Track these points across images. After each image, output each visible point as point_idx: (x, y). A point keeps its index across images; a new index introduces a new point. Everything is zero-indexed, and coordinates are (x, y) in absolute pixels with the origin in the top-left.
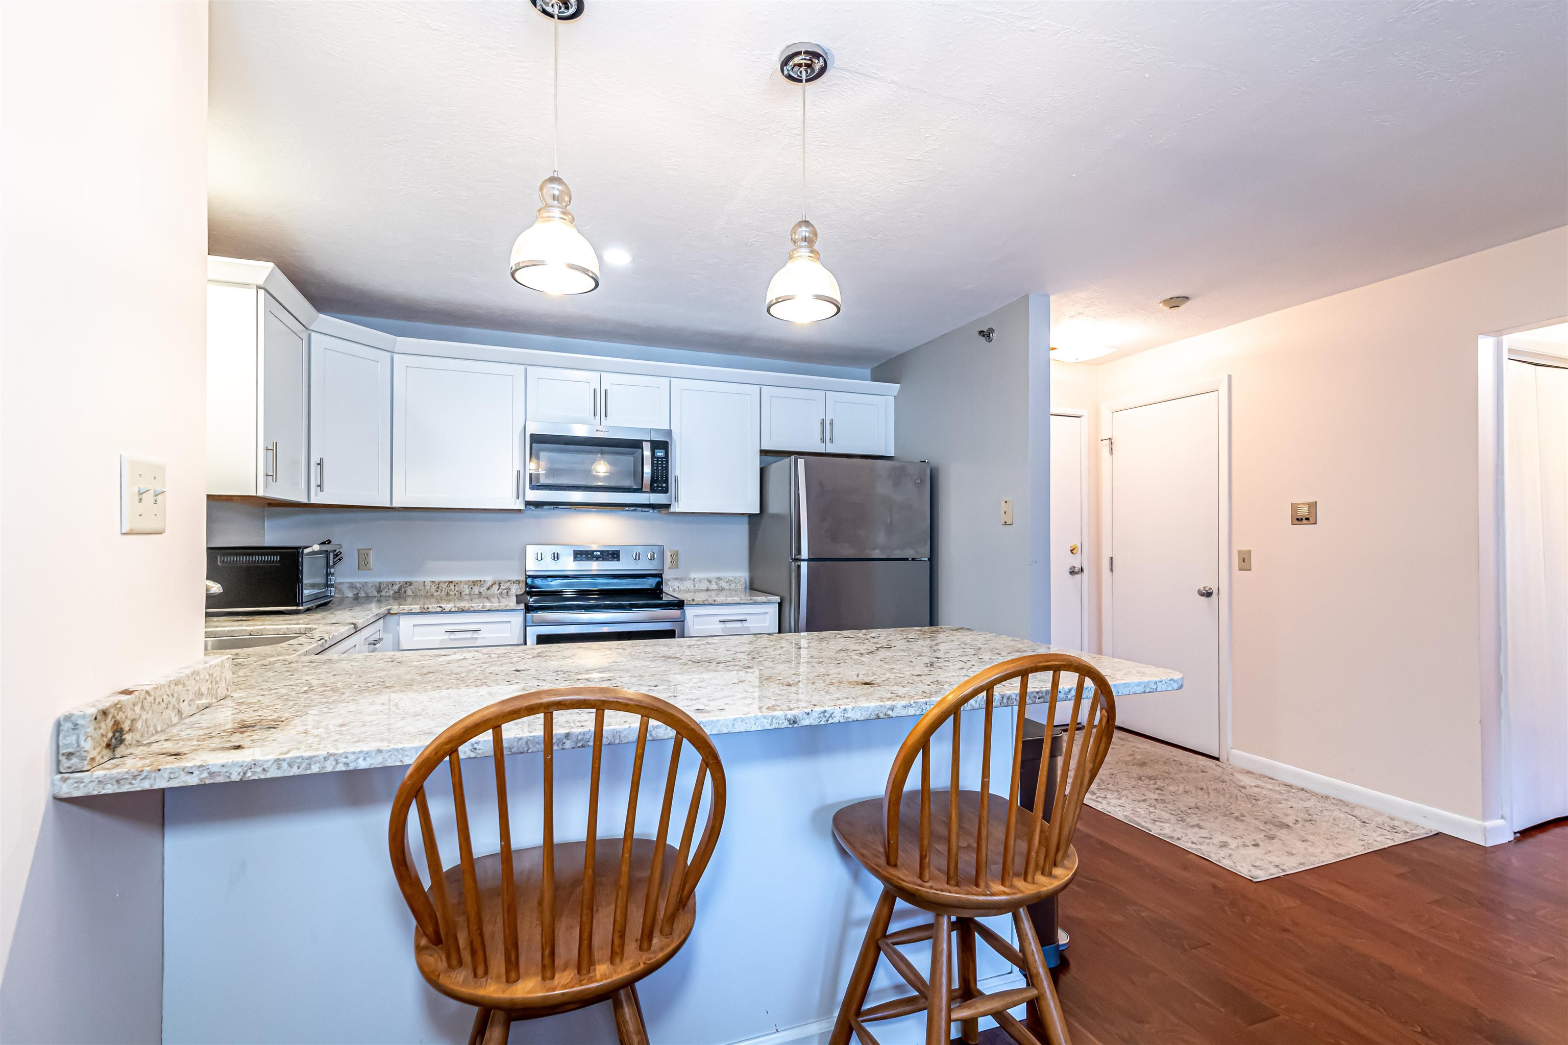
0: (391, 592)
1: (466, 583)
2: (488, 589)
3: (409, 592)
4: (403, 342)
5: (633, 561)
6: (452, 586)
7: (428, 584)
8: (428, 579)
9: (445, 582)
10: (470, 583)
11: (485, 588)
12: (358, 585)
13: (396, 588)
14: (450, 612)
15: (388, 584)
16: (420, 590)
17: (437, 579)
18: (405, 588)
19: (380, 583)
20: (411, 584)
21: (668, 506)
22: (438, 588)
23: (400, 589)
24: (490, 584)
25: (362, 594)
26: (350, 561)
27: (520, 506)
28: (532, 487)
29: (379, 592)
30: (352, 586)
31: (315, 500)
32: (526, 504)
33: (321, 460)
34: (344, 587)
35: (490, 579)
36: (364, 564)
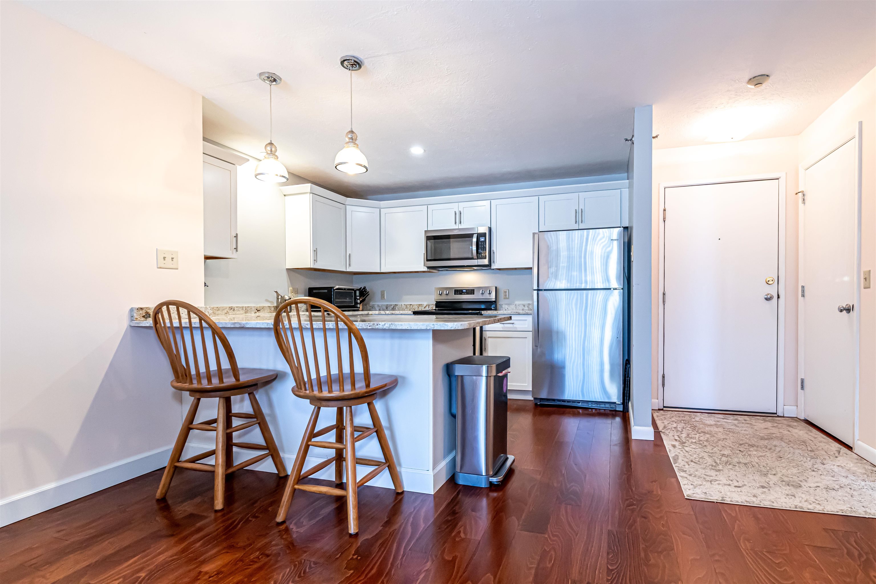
0: (391, 309)
1: (416, 305)
2: (425, 308)
3: (397, 309)
4: (383, 203)
5: (481, 295)
6: (411, 306)
7: (403, 305)
11: (423, 308)
12: (380, 305)
13: (392, 306)
15: (390, 304)
16: (400, 308)
17: (406, 304)
18: (395, 306)
19: (387, 305)
20: (397, 305)
21: (489, 265)
22: (406, 307)
23: (393, 307)
24: (425, 306)
25: (381, 309)
26: (378, 296)
27: (425, 269)
28: (428, 260)
29: (387, 308)
30: (378, 306)
31: (349, 270)
32: (428, 269)
33: (350, 254)
34: (376, 306)
35: (425, 304)
36: (383, 297)
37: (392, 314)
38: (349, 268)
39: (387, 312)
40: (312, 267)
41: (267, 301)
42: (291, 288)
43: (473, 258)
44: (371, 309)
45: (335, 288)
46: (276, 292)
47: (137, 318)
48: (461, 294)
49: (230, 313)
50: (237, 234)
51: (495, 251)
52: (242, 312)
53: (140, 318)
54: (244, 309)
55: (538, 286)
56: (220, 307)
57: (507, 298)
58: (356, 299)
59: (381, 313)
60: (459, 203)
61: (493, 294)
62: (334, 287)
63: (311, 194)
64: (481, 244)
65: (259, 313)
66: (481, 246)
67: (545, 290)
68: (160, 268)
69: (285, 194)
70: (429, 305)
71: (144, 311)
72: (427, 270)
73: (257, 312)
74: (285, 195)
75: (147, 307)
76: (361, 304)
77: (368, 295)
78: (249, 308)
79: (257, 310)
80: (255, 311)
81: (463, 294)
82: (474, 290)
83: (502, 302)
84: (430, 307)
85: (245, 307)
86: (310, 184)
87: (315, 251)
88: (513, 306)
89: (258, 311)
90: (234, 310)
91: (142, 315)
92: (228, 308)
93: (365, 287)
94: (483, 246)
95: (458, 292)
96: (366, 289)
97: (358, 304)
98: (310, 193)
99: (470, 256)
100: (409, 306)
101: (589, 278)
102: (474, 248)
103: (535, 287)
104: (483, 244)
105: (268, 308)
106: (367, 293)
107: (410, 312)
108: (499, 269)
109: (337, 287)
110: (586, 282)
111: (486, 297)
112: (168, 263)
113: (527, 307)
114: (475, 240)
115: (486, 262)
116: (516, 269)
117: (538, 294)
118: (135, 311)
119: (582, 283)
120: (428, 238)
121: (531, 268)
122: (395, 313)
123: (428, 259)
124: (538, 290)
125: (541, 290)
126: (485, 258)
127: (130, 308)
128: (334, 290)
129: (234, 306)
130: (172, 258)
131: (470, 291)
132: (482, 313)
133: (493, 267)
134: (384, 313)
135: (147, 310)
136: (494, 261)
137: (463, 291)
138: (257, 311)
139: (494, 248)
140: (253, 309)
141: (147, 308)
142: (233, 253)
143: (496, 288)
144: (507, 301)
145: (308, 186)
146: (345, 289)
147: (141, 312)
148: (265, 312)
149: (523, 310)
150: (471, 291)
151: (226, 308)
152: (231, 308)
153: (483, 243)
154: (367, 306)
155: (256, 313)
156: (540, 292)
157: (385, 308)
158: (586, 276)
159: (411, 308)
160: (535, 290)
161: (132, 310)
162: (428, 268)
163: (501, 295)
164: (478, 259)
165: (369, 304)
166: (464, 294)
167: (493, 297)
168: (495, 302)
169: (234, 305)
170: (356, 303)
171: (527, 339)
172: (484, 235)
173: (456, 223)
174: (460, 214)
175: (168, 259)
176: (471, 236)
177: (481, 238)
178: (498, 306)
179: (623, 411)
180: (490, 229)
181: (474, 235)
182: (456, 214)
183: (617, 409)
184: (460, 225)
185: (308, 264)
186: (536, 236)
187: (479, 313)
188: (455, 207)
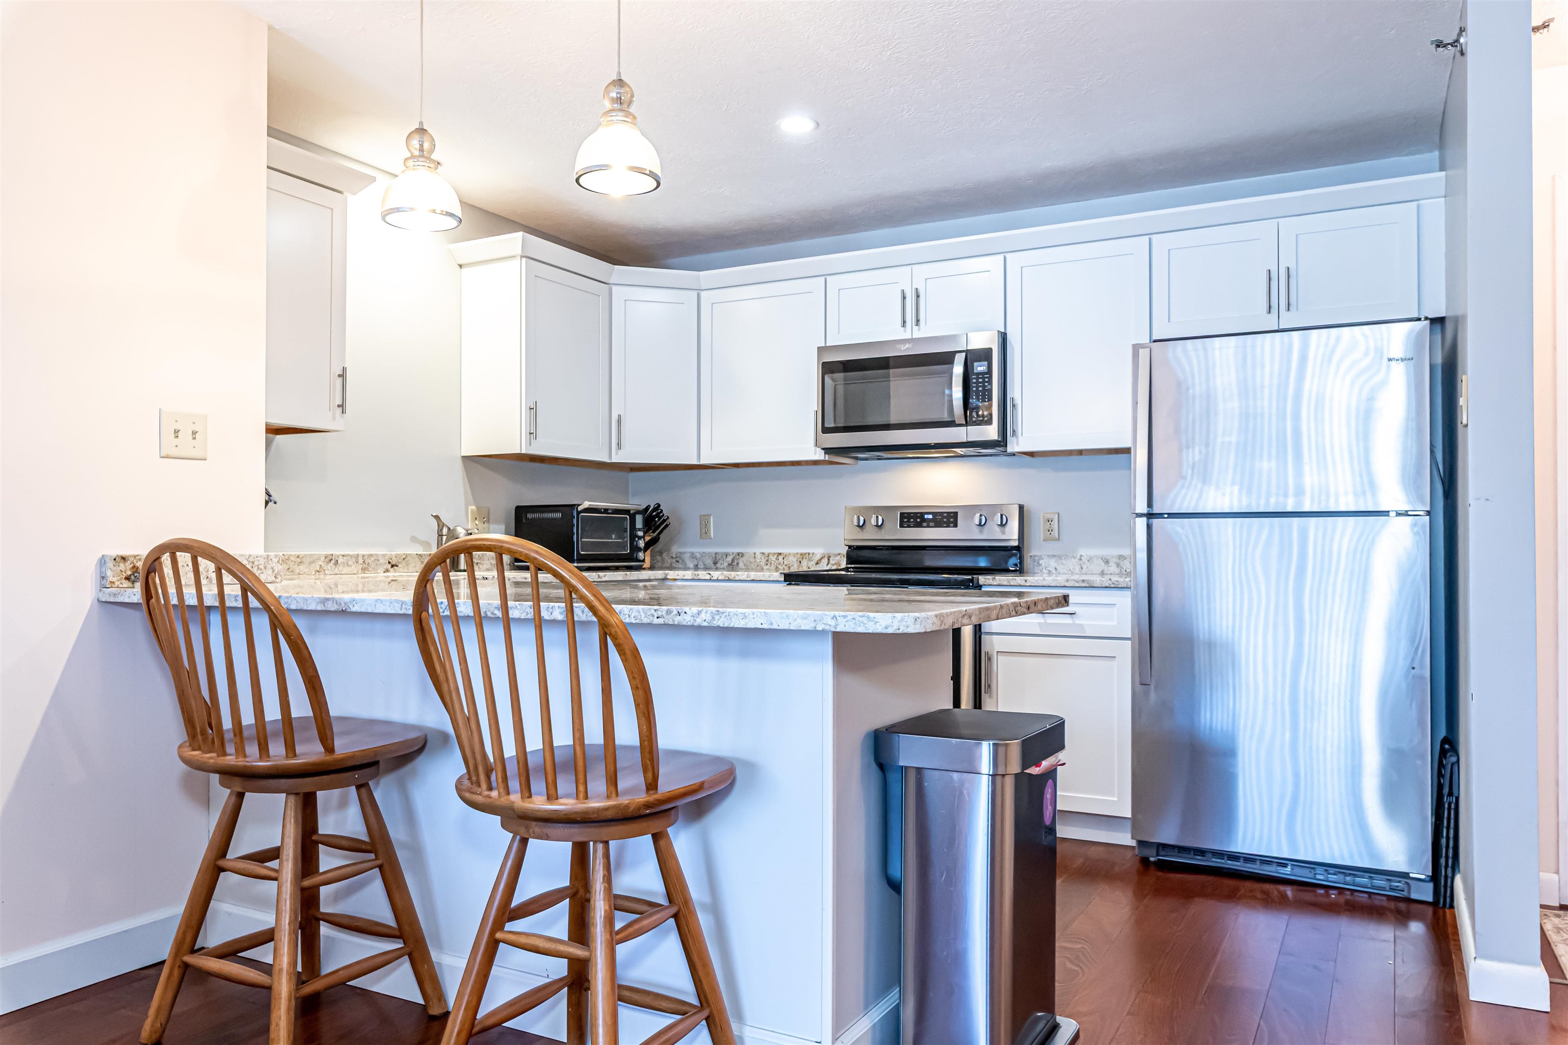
0: (728, 562)
1: (795, 555)
2: (817, 563)
3: (741, 565)
4: (707, 277)
5: (976, 529)
6: (781, 558)
7: (758, 556)
8: (760, 550)
9: (775, 554)
10: (799, 556)
11: (813, 563)
12: (698, 555)
13: (729, 559)
15: (723, 553)
16: (751, 563)
17: (767, 551)
18: (738, 559)
19: (716, 553)
20: (742, 555)
21: (1001, 443)
22: (767, 561)
23: (733, 561)
24: (818, 557)
25: (701, 565)
26: (692, 529)
27: (820, 455)
28: (826, 430)
29: (715, 563)
30: (693, 556)
31: (617, 458)
32: (825, 453)
33: (620, 416)
34: (687, 557)
35: (819, 552)
36: (704, 532)
37: (729, 580)
38: (617, 454)
39: (716, 574)
40: (523, 452)
41: (414, 539)
42: (474, 507)
43: (954, 421)
44: (674, 565)
45: (580, 508)
46: (437, 517)
47: (113, 583)
48: (919, 525)
49: (327, 572)
50: (344, 369)
51: (1018, 401)
52: (354, 568)
53: (119, 582)
54: (361, 561)
55: (1150, 504)
56: (306, 555)
57: (1054, 540)
58: (633, 537)
59: (699, 577)
60: (915, 267)
61: (1014, 525)
62: (579, 505)
63: (524, 260)
64: (977, 383)
65: (395, 571)
66: (977, 387)
67: (1171, 515)
68: (167, 457)
69: (460, 263)
70: (829, 557)
71: (128, 565)
72: (822, 458)
73: (392, 570)
74: (461, 266)
75: (136, 553)
76: (648, 552)
77: (667, 526)
78: (373, 559)
79: (389, 563)
80: (385, 567)
81: (925, 524)
82: (956, 513)
83: (1036, 549)
84: (832, 562)
85: (363, 556)
86: (520, 234)
87: (533, 409)
88: (1072, 564)
89: (392, 566)
90: (337, 563)
91: (125, 575)
92: (323, 559)
93: (659, 505)
94: (984, 387)
95: (913, 518)
96: (662, 511)
97: (639, 549)
98: (522, 257)
99: (946, 417)
100: (773, 558)
102: (957, 393)
103: (1142, 507)
104: (984, 382)
105: (417, 560)
106: (664, 521)
107: (777, 576)
108: (1031, 454)
109: (586, 504)
111: (993, 534)
112: (185, 445)
113: (1114, 565)
114: (958, 369)
115: (991, 432)
116: (1080, 452)
117: (1149, 527)
118: (110, 564)
120: (828, 368)
121: (1127, 451)
122: (737, 578)
123: (826, 426)
124: (1150, 516)
125: (1160, 516)
126: (989, 422)
127: (100, 556)
128: (579, 513)
129: (338, 553)
130: (194, 433)
131: (945, 517)
132: (981, 583)
133: (1013, 447)
134: (708, 577)
135: (135, 561)
136: (1014, 431)
137: (926, 516)
138: (389, 566)
139: (1014, 392)
140: (382, 561)
141: (135, 556)
142: (334, 418)
143: (1021, 508)
144: (1052, 548)
145: (515, 240)
146: (606, 511)
147: (122, 566)
148: (411, 569)
149: (1102, 574)
150: (949, 518)
151: (319, 559)
152: (330, 559)
153: (984, 378)
154: (664, 555)
155: (387, 571)
156: (1156, 522)
157: (709, 562)
159: (779, 564)
160: (1141, 515)
161: (102, 561)
162: (827, 451)
163: (1037, 531)
164: (967, 424)
165: (668, 550)
166: (928, 526)
167: (1011, 535)
168: (1018, 548)
169: (336, 552)
170: (635, 549)
171: (1115, 664)
172: (985, 355)
173: (904, 323)
174: (918, 296)
175: (185, 435)
176: (947, 359)
177: (976, 364)
178: (1028, 562)
179: (1435, 904)
180: (1004, 338)
181: (957, 355)
182: (904, 298)
183: (1414, 896)
184: (915, 328)
185: (516, 444)
186: (1144, 354)
187: (972, 580)
188: (903, 279)
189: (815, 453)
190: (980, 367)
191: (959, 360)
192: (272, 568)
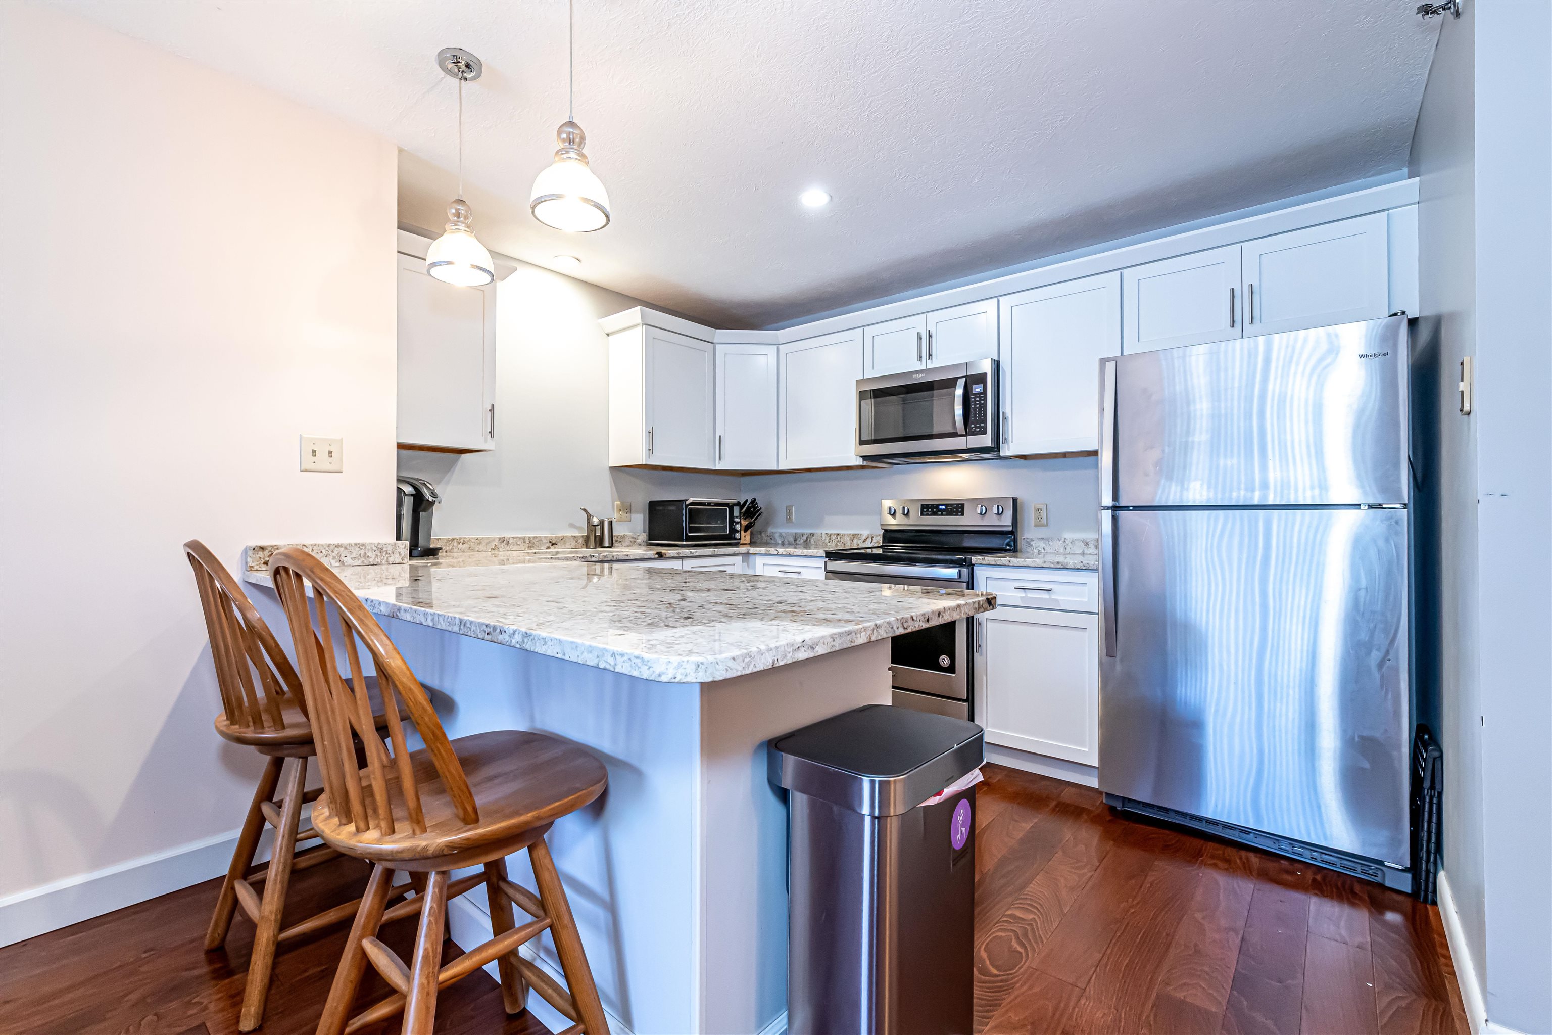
0: (802, 541)
1: (849, 536)
2: (864, 542)
3: (809, 544)
4: (783, 334)
5: (979, 517)
6: (839, 537)
7: (824, 535)
8: (824, 532)
9: (835, 534)
10: (851, 536)
12: (784, 535)
13: (805, 538)
14: (782, 555)
15: (800, 533)
16: (819, 540)
17: (829, 532)
18: (810, 538)
19: (797, 533)
20: (813, 535)
21: (995, 449)
22: (830, 539)
23: (806, 540)
24: (864, 538)
25: (786, 542)
26: (781, 516)
27: (860, 462)
28: (862, 442)
29: (795, 540)
30: (781, 535)
31: (719, 466)
32: (864, 460)
33: (720, 437)
34: (777, 535)
35: (865, 533)
36: (789, 519)
38: (720, 463)
40: (645, 463)
41: (572, 525)
42: (619, 503)
43: (957, 433)
44: (769, 541)
45: (687, 503)
46: (585, 510)
47: (253, 567)
48: (934, 514)
49: (500, 549)
50: (493, 406)
51: (1009, 415)
52: (522, 547)
53: (258, 567)
54: (527, 541)
55: (1115, 497)
56: (483, 538)
57: (1043, 525)
58: (732, 522)
59: (770, 552)
60: (928, 314)
61: (1009, 514)
62: (687, 500)
63: (644, 326)
64: (975, 401)
65: (555, 548)
66: (975, 405)
67: (1136, 508)
68: (306, 471)
69: (607, 332)
70: (872, 537)
71: (267, 553)
72: (861, 464)
73: (552, 547)
74: (608, 335)
75: (274, 544)
76: (749, 532)
77: (760, 514)
78: (537, 540)
79: (550, 542)
80: (547, 545)
81: (939, 513)
82: (963, 505)
83: (1029, 533)
84: (874, 541)
85: (529, 538)
86: (638, 308)
87: (651, 433)
88: (1058, 545)
89: (553, 545)
90: (508, 543)
91: (263, 561)
92: (497, 540)
93: (755, 499)
94: (980, 404)
95: (929, 508)
96: (757, 504)
97: (737, 531)
98: (643, 325)
99: (950, 429)
100: (834, 537)
101: (1273, 475)
102: (959, 411)
103: (1107, 500)
104: (980, 400)
105: (572, 539)
106: (759, 510)
107: (822, 553)
108: (1024, 457)
109: (691, 500)
110: (1265, 486)
111: (992, 521)
112: (322, 461)
113: (1093, 547)
114: (959, 392)
115: (986, 440)
116: (1064, 455)
117: (1115, 519)
118: (250, 553)
119: (1253, 490)
120: (862, 395)
121: (1095, 453)
122: (795, 554)
123: (862, 439)
124: (1115, 508)
125: (1126, 508)
126: (984, 432)
127: (244, 547)
128: (687, 506)
129: (509, 536)
130: (330, 452)
131: (955, 508)
132: (973, 562)
133: (1005, 451)
134: (775, 553)
135: (273, 550)
136: (1005, 439)
137: (940, 507)
138: (550, 544)
139: (1006, 408)
140: (544, 541)
141: (273, 547)
142: (486, 441)
143: (1015, 501)
144: (1042, 532)
145: (635, 314)
146: (709, 504)
147: (261, 554)
148: (567, 547)
149: (1083, 554)
150: (957, 509)
151: (494, 540)
152: (502, 540)
153: (980, 397)
154: (763, 534)
155: (548, 548)
156: (1122, 514)
157: (791, 539)
158: (1264, 468)
159: (838, 541)
160: (1108, 508)
161: (246, 551)
162: (865, 458)
163: (1028, 518)
164: (967, 435)
165: (766, 531)
166: (942, 515)
167: (1006, 521)
168: (1012, 533)
169: (507, 535)
170: (733, 531)
171: (1086, 634)
172: (981, 379)
173: (920, 357)
174: (931, 336)
175: (322, 454)
176: (951, 383)
177: (974, 386)
178: (1021, 544)
179: (1414, 895)
180: (997, 365)
181: (959, 380)
182: (920, 338)
183: (1388, 884)
184: (929, 361)
185: (638, 457)
186: (1110, 367)
187: (965, 560)
188: (920, 324)
189: (857, 460)
190: (977, 389)
191: (961, 383)
192: (399, 553)
